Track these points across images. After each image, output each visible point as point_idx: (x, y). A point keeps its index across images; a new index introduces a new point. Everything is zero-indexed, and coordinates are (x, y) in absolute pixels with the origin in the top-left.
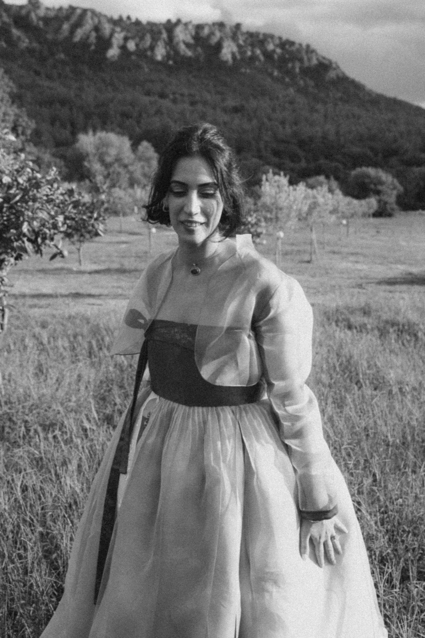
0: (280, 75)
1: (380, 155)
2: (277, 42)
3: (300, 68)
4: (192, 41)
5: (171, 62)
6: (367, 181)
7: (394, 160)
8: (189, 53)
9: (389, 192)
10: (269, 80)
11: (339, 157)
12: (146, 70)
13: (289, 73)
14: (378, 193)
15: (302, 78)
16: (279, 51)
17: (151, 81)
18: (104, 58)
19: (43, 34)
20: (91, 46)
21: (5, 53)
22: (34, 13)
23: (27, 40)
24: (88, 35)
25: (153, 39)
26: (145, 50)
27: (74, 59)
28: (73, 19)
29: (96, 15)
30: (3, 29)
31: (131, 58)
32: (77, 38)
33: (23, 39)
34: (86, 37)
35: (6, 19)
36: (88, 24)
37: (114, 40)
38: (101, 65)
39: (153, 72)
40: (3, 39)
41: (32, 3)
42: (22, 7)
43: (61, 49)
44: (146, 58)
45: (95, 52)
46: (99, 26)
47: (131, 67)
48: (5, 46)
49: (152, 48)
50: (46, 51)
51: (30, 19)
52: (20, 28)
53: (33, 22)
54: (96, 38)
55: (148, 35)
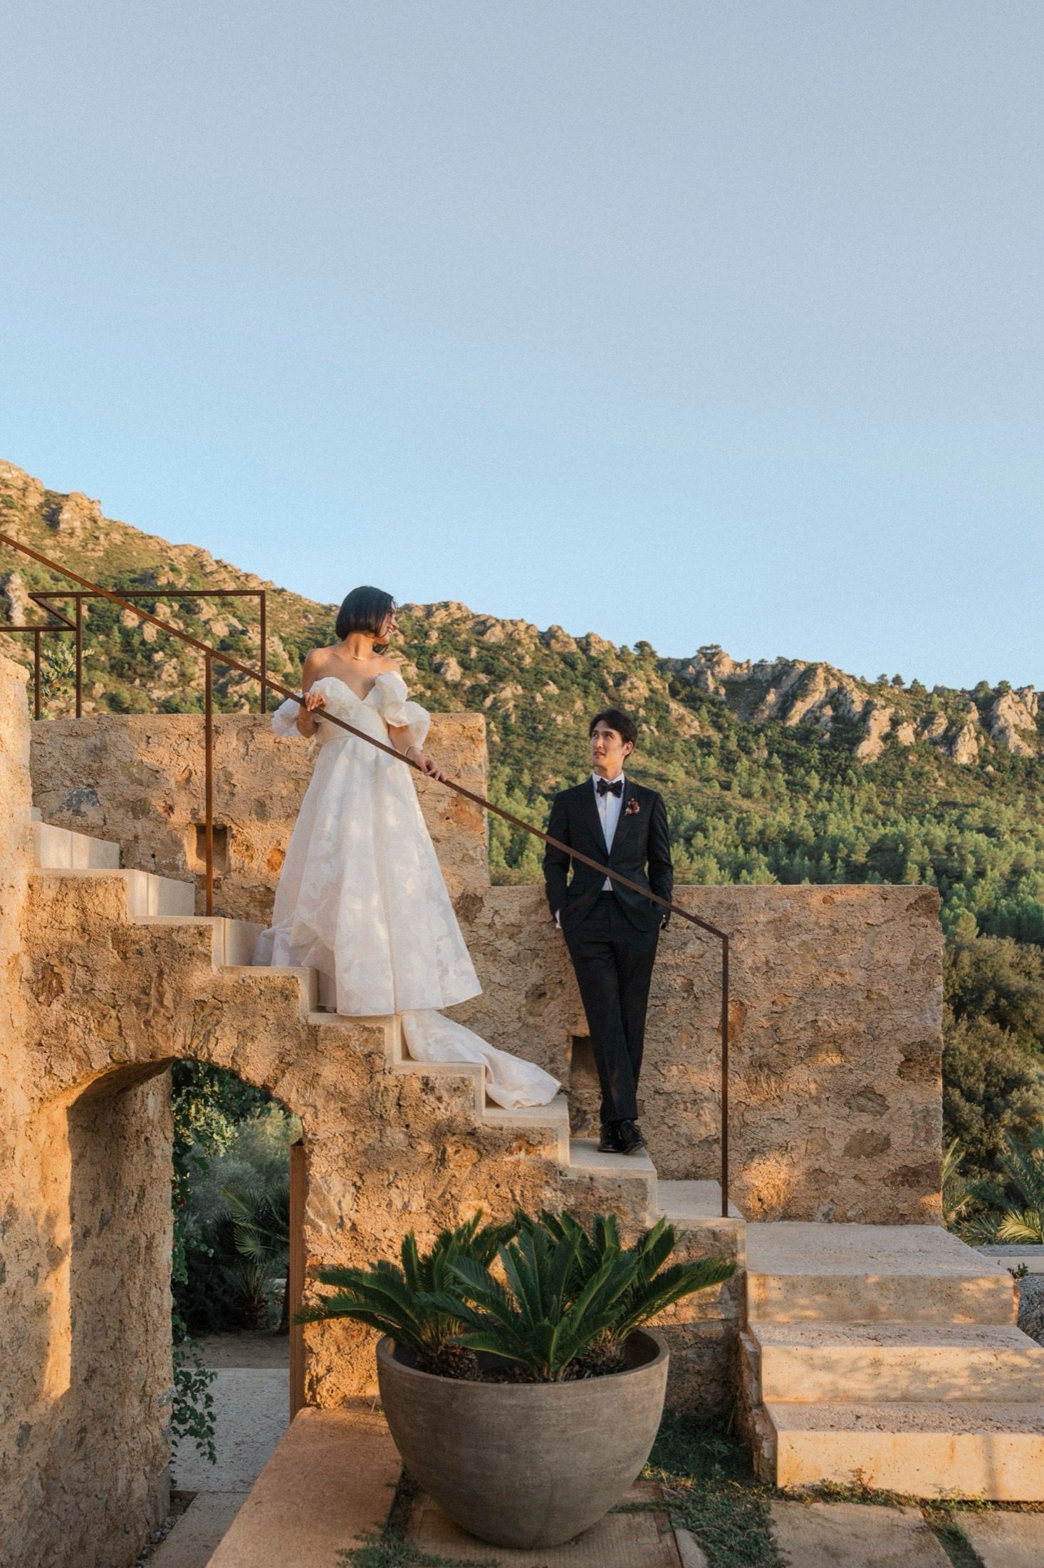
5: (990, 769)
12: (941, 783)
17: (954, 805)
18: (852, 758)
19: (726, 712)
20: (823, 735)
21: (657, 745)
22: (709, 673)
23: (696, 724)
24: (818, 714)
25: (952, 723)
26: (934, 743)
27: (790, 759)
28: (787, 683)
29: (833, 675)
30: (653, 702)
31: (906, 758)
32: (794, 719)
33: (688, 720)
34: (813, 716)
35: (657, 685)
36: (818, 693)
37: (871, 723)
38: (845, 770)
39: (955, 789)
40: (653, 720)
41: (705, 655)
42: (686, 663)
43: (763, 740)
44: (936, 758)
45: (832, 746)
46: (841, 697)
47: (909, 778)
48: (656, 733)
49: (949, 740)
50: (732, 745)
51: (702, 684)
52: (682, 700)
53: (706, 690)
54: (835, 719)
55: (941, 713)
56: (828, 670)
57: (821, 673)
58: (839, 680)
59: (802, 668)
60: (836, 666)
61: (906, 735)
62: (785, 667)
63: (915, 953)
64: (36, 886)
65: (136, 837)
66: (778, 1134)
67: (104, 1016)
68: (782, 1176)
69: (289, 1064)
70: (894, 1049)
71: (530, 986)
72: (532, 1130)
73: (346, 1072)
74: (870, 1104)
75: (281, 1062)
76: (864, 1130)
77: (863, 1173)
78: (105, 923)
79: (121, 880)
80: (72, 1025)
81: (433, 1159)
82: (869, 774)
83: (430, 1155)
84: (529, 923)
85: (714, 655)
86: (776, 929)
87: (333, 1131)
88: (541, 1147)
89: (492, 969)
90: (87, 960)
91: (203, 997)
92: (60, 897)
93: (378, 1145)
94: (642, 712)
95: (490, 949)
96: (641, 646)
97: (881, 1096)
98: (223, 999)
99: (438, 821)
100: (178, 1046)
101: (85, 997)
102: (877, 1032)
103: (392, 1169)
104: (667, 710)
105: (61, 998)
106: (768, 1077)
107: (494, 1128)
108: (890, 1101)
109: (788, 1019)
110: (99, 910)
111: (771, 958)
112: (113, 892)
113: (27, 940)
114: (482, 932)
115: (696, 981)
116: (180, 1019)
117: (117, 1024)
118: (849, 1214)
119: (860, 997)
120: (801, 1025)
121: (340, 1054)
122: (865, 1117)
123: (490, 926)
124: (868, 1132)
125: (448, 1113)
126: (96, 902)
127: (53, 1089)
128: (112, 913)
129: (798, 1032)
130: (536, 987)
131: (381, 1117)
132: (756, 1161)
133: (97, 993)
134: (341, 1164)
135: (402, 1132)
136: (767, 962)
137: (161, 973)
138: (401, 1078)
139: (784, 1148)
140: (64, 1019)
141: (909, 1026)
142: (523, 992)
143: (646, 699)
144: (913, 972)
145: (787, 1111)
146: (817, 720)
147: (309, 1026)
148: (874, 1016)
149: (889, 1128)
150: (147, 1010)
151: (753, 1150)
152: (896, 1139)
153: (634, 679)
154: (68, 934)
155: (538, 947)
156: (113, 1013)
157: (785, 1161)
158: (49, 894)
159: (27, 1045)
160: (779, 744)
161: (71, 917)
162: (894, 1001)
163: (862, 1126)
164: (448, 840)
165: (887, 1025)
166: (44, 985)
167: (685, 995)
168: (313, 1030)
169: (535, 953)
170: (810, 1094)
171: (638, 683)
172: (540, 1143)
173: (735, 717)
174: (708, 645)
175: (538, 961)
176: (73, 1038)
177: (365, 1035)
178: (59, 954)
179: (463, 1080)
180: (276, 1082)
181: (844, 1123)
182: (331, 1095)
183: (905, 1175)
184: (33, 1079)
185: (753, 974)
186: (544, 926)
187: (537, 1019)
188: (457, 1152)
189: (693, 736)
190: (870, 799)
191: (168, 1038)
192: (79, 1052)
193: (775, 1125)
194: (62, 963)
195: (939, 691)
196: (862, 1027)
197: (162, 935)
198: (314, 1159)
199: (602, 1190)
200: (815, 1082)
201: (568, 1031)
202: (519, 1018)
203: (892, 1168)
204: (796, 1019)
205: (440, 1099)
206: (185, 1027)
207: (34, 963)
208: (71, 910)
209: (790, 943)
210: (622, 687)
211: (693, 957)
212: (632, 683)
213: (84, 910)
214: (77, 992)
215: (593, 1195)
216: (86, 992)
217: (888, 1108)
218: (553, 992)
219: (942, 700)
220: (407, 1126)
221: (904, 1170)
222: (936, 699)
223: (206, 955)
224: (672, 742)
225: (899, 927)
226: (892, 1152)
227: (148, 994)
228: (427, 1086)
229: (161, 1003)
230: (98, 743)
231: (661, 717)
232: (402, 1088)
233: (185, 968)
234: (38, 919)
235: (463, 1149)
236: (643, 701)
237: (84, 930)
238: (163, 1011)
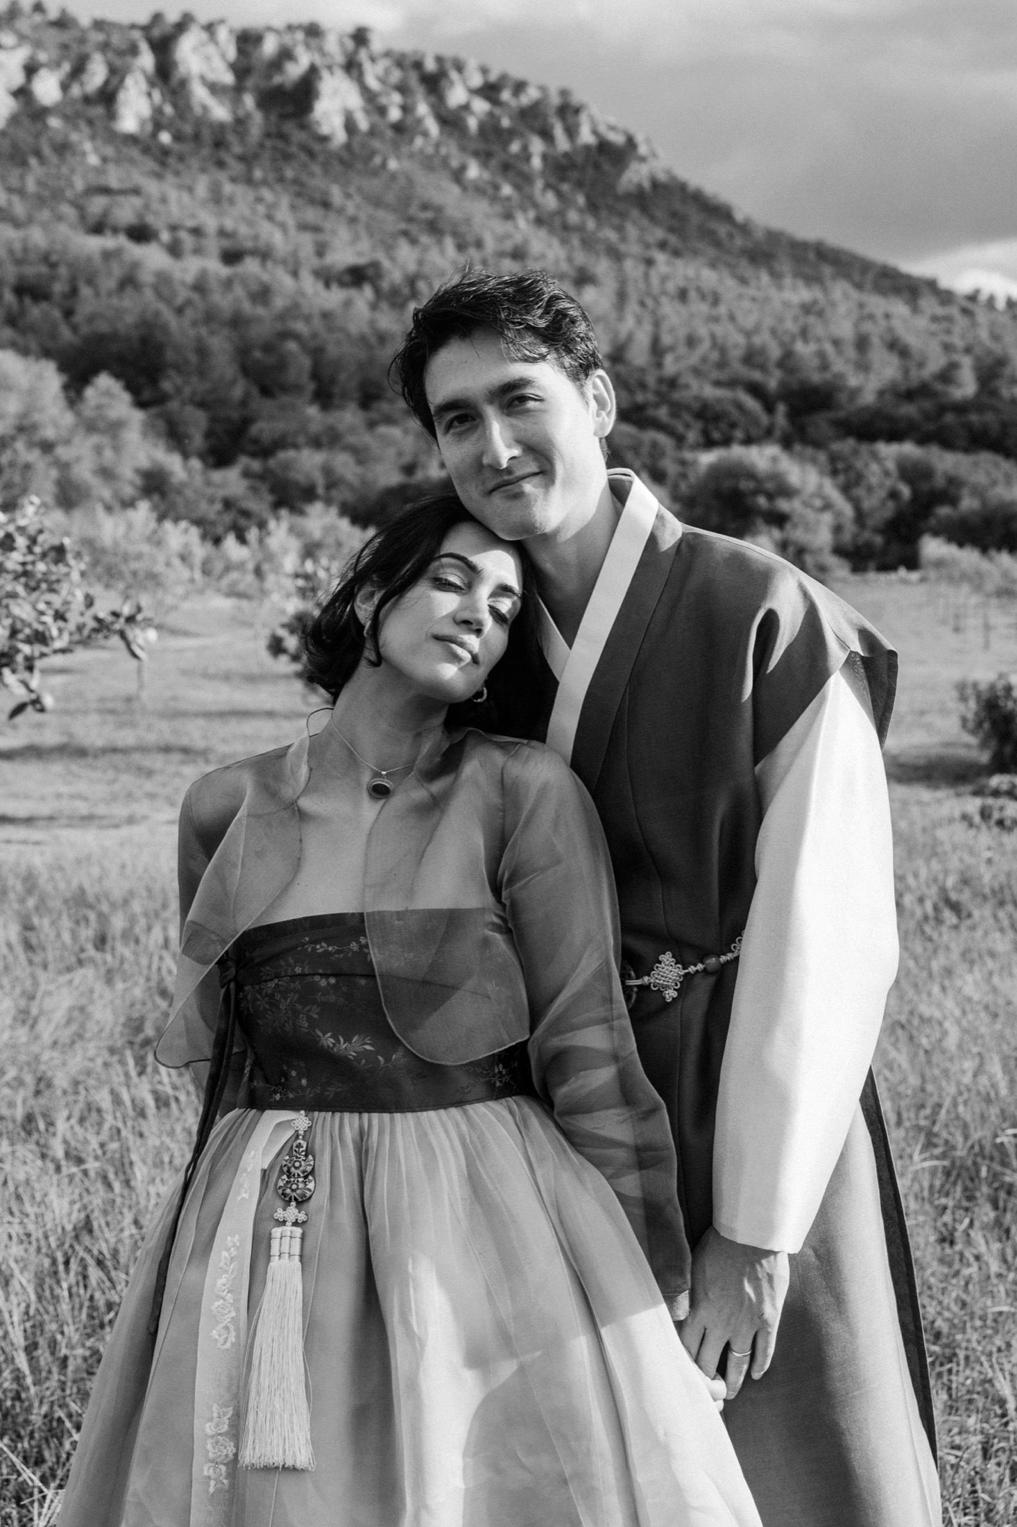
0: (486, 176)
1: (781, 409)
2: (477, 81)
3: (545, 157)
4: (228, 78)
6: (746, 485)
7: (820, 423)
8: (220, 112)
9: (810, 515)
10: (455, 190)
11: (663, 413)
13: (513, 169)
14: (779, 520)
15: (548, 186)
16: (481, 106)
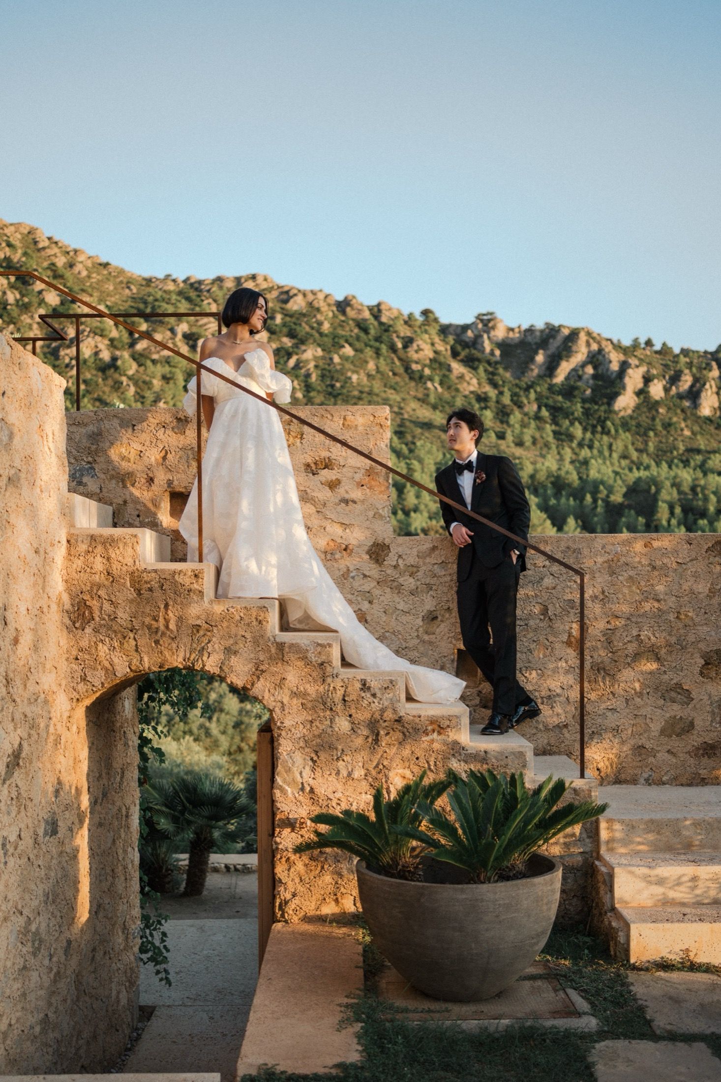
12: (687, 433)
17: (699, 451)
18: (610, 411)
19: (501, 371)
20: (585, 391)
21: (440, 399)
22: (485, 336)
23: (475, 381)
24: (580, 373)
25: (696, 380)
26: (680, 397)
27: (556, 412)
28: (554, 345)
29: (594, 338)
30: (436, 362)
31: (657, 411)
32: (560, 377)
33: (467, 378)
34: (576, 374)
35: (440, 347)
36: (580, 354)
37: (627, 380)
38: (604, 422)
39: (699, 437)
40: (437, 379)
41: (482, 321)
42: (465, 328)
43: (532, 395)
44: (683, 411)
45: (593, 400)
46: (600, 357)
47: (659, 428)
48: (440, 389)
49: (694, 395)
50: (506, 400)
51: (479, 347)
52: (462, 361)
53: (483, 351)
54: (595, 377)
55: (687, 371)
56: (589, 334)
57: (583, 337)
58: (599, 343)
59: (566, 332)
60: (596, 329)
61: (657, 390)
62: (552, 331)
63: (712, 584)
64: (72, 541)
65: (125, 502)
66: (612, 720)
67: (125, 638)
68: (614, 751)
69: (263, 672)
70: (697, 655)
71: (425, 611)
72: (443, 717)
73: (305, 677)
74: (679, 696)
75: (257, 670)
76: (675, 716)
77: (674, 748)
78: (125, 568)
79: (135, 536)
80: (101, 644)
81: (370, 740)
82: (625, 425)
83: (367, 737)
84: (424, 564)
85: (489, 321)
86: (610, 567)
87: (296, 720)
88: (449, 730)
89: (397, 599)
90: (112, 596)
91: (198, 622)
92: (90, 549)
93: (329, 730)
94: (427, 371)
95: (396, 584)
96: (426, 313)
97: (687, 690)
98: (213, 624)
99: (355, 488)
100: (180, 659)
101: (110, 623)
102: (684, 643)
103: (340, 747)
104: (449, 369)
105: (92, 624)
106: (604, 678)
107: (414, 716)
108: (694, 695)
109: (618, 634)
110: (120, 558)
111: (605, 588)
112: (130, 545)
113: (66, 581)
114: (389, 572)
115: (550, 607)
116: (181, 639)
117: (134, 643)
118: (664, 779)
119: (672, 617)
120: (629, 639)
121: (300, 664)
122: (676, 707)
123: (396, 567)
124: (678, 717)
125: (381, 706)
126: (118, 552)
127: (87, 691)
128: (130, 561)
129: (626, 644)
130: (430, 612)
131: (331, 709)
132: (595, 740)
133: (119, 620)
134: (302, 744)
135: (346, 720)
136: (603, 592)
137: (166, 606)
138: (346, 680)
139: (616, 730)
140: (95, 639)
141: (708, 638)
142: (421, 616)
143: (431, 360)
144: (711, 598)
145: (619, 703)
146: (580, 377)
147: (277, 643)
148: (682, 631)
149: (693, 714)
150: (157, 632)
151: (593, 732)
152: (698, 723)
153: (420, 342)
154: (97, 576)
155: (432, 582)
156: (131, 635)
157: (617, 741)
158: (83, 547)
159: (67, 659)
160: (547, 398)
161: (99, 564)
162: (697, 620)
163: (673, 714)
164: (363, 501)
165: (691, 638)
166: (79, 615)
167: (542, 617)
168: (281, 646)
169: (430, 587)
170: (635, 690)
171: (423, 346)
172: (448, 726)
173: (508, 375)
174: (484, 312)
175: (431, 593)
176: (101, 654)
177: (319, 649)
178: (90, 592)
179: (391, 682)
180: (253, 685)
181: (660, 711)
182: (294, 694)
183: (705, 749)
184: (72, 685)
185: (593, 601)
186: (436, 566)
187: (431, 636)
188: (388, 734)
189: (472, 392)
190: (626, 447)
191: (173, 653)
192: (107, 664)
193: (609, 714)
194: (92, 598)
195: (685, 352)
196: (673, 640)
197: (168, 577)
198: (282, 741)
199: (494, 760)
200: (639, 681)
201: (455, 645)
202: (418, 636)
203: (696, 744)
204: (624, 634)
205: (374, 695)
206: (185, 646)
207: (72, 598)
208: (99, 559)
209: (620, 578)
210: (409, 349)
211: (548, 588)
212: (418, 346)
213: (108, 559)
214: (104, 619)
215: (487, 764)
216: (112, 620)
217: (693, 699)
218: (443, 616)
219: (688, 360)
220: (350, 716)
221: (705, 746)
222: (683, 360)
223: (200, 592)
224: (453, 397)
225: (700, 566)
226: (695, 732)
227: (157, 621)
228: (365, 686)
229: (167, 627)
230: (96, 430)
231: (444, 376)
232: (347, 687)
233: (185, 601)
234: (75, 566)
235: (392, 732)
236: (428, 362)
237: (109, 574)
238: (168, 633)
